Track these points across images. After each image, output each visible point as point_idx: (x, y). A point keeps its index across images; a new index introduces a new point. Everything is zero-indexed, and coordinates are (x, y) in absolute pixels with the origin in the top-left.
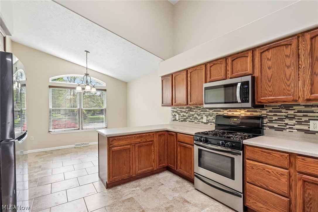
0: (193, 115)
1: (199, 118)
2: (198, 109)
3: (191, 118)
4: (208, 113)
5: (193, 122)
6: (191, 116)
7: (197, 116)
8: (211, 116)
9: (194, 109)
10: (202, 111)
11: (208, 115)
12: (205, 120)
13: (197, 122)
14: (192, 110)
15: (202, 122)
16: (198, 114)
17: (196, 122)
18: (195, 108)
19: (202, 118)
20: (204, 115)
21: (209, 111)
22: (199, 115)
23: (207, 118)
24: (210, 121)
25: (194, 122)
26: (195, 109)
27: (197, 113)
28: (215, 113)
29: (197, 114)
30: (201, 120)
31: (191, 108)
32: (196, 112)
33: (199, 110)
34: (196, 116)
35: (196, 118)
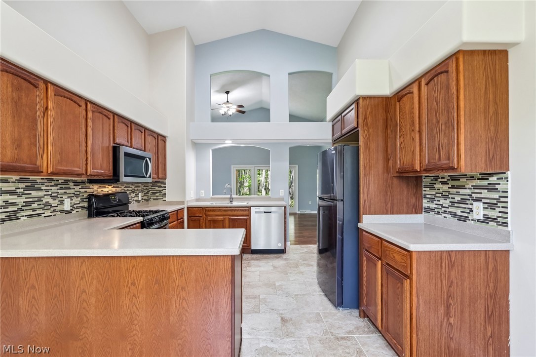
0: (40, 199)
1: (54, 203)
2: (53, 184)
3: (34, 206)
4: (73, 191)
5: (39, 215)
6: (33, 202)
7: (51, 201)
8: (77, 196)
9: (43, 184)
10: (61, 188)
11: (73, 195)
12: (67, 206)
13: (51, 214)
14: (36, 186)
15: (62, 211)
16: (53, 195)
17: (47, 213)
18: (46, 181)
19: (62, 202)
20: (65, 197)
21: (74, 187)
22: (54, 198)
23: (72, 201)
24: (75, 206)
25: (43, 215)
26: (46, 184)
27: (50, 193)
28: (83, 190)
29: (51, 196)
30: (59, 208)
31: (35, 182)
32: (47, 191)
33: (56, 185)
34: (47, 200)
35: (48, 204)
